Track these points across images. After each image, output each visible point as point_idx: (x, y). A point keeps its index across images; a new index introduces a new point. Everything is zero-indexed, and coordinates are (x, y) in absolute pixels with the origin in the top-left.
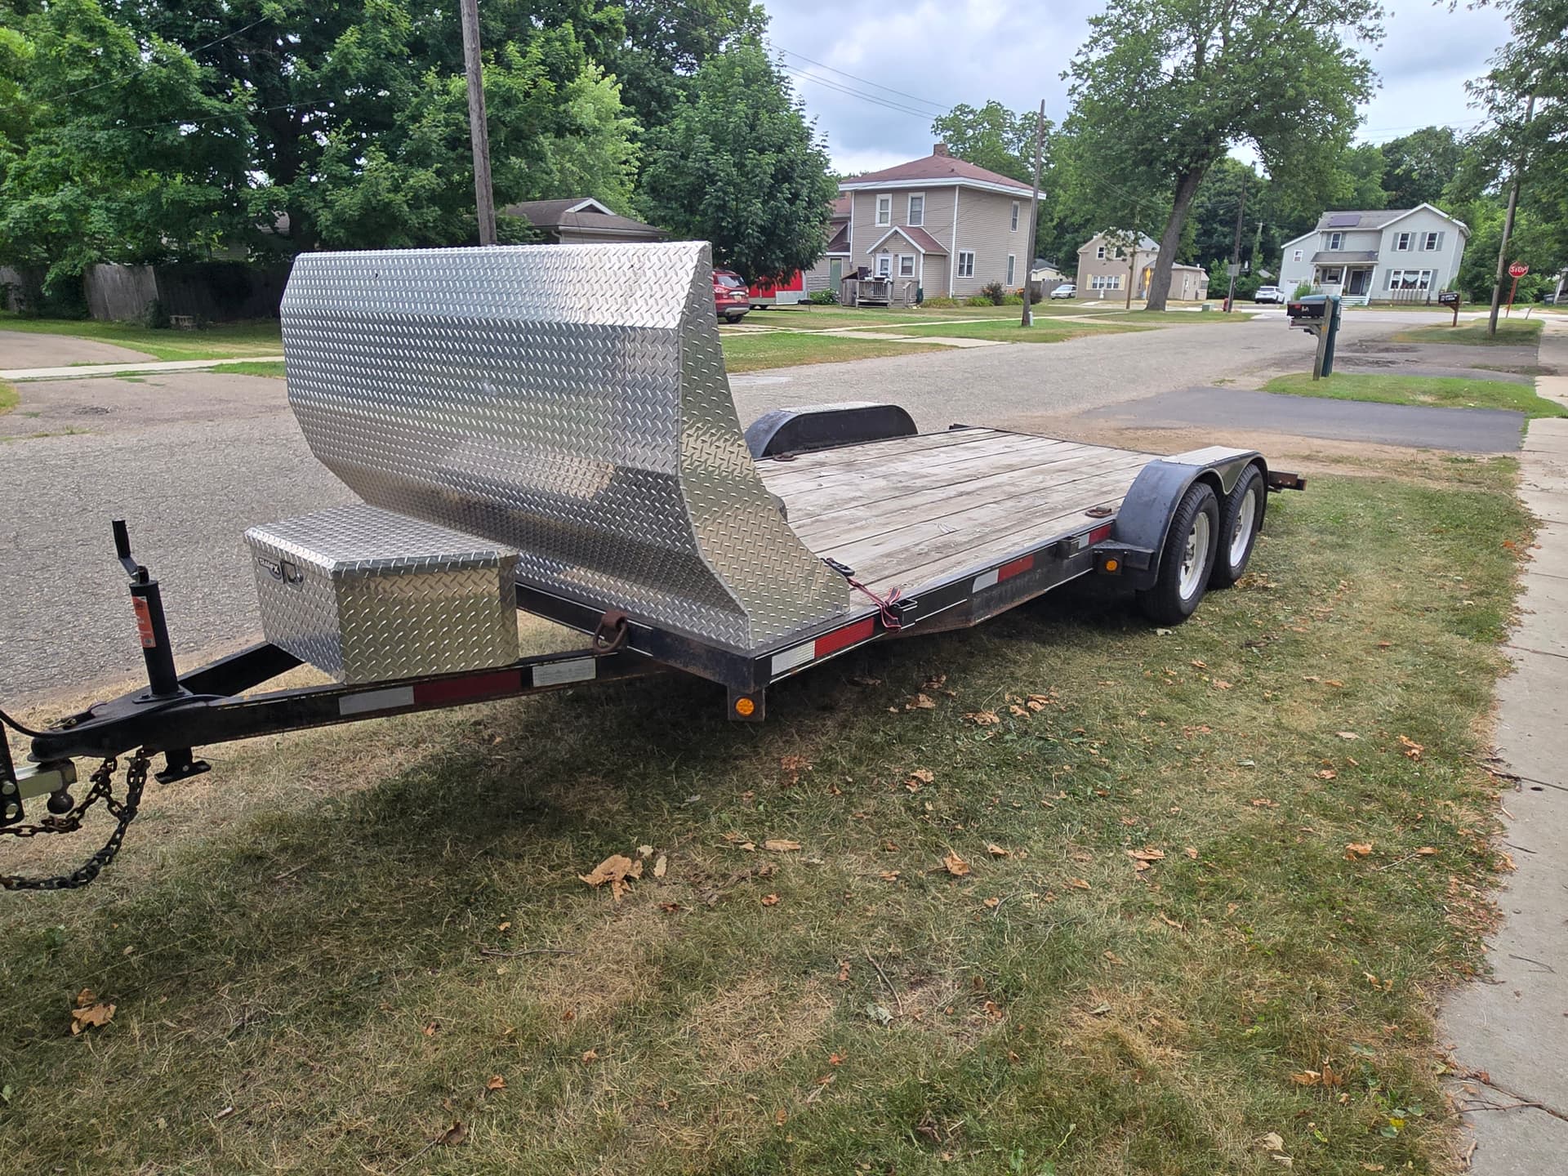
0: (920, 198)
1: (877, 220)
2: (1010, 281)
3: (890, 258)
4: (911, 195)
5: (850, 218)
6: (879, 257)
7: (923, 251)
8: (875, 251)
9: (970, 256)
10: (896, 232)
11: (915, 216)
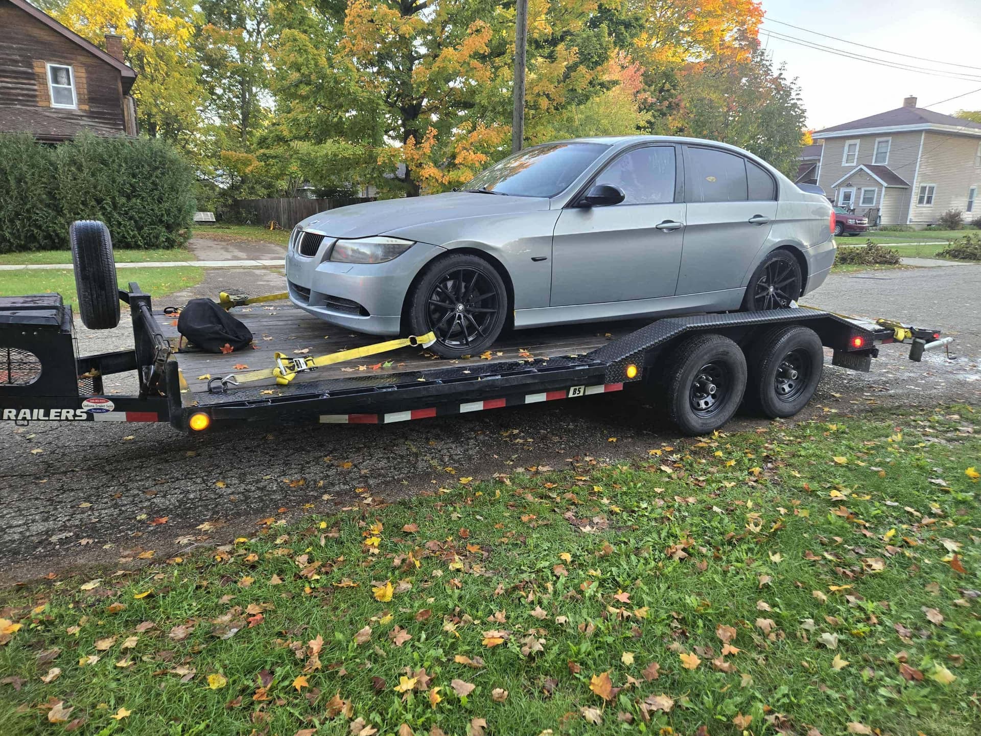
0: (887, 142)
1: (844, 159)
2: (969, 209)
3: (853, 191)
4: (878, 139)
5: (819, 160)
6: (843, 190)
7: (885, 184)
8: (840, 185)
9: (931, 189)
10: (861, 169)
11: (881, 156)
